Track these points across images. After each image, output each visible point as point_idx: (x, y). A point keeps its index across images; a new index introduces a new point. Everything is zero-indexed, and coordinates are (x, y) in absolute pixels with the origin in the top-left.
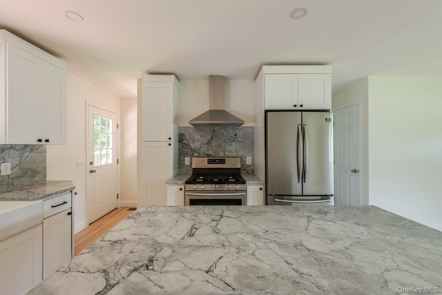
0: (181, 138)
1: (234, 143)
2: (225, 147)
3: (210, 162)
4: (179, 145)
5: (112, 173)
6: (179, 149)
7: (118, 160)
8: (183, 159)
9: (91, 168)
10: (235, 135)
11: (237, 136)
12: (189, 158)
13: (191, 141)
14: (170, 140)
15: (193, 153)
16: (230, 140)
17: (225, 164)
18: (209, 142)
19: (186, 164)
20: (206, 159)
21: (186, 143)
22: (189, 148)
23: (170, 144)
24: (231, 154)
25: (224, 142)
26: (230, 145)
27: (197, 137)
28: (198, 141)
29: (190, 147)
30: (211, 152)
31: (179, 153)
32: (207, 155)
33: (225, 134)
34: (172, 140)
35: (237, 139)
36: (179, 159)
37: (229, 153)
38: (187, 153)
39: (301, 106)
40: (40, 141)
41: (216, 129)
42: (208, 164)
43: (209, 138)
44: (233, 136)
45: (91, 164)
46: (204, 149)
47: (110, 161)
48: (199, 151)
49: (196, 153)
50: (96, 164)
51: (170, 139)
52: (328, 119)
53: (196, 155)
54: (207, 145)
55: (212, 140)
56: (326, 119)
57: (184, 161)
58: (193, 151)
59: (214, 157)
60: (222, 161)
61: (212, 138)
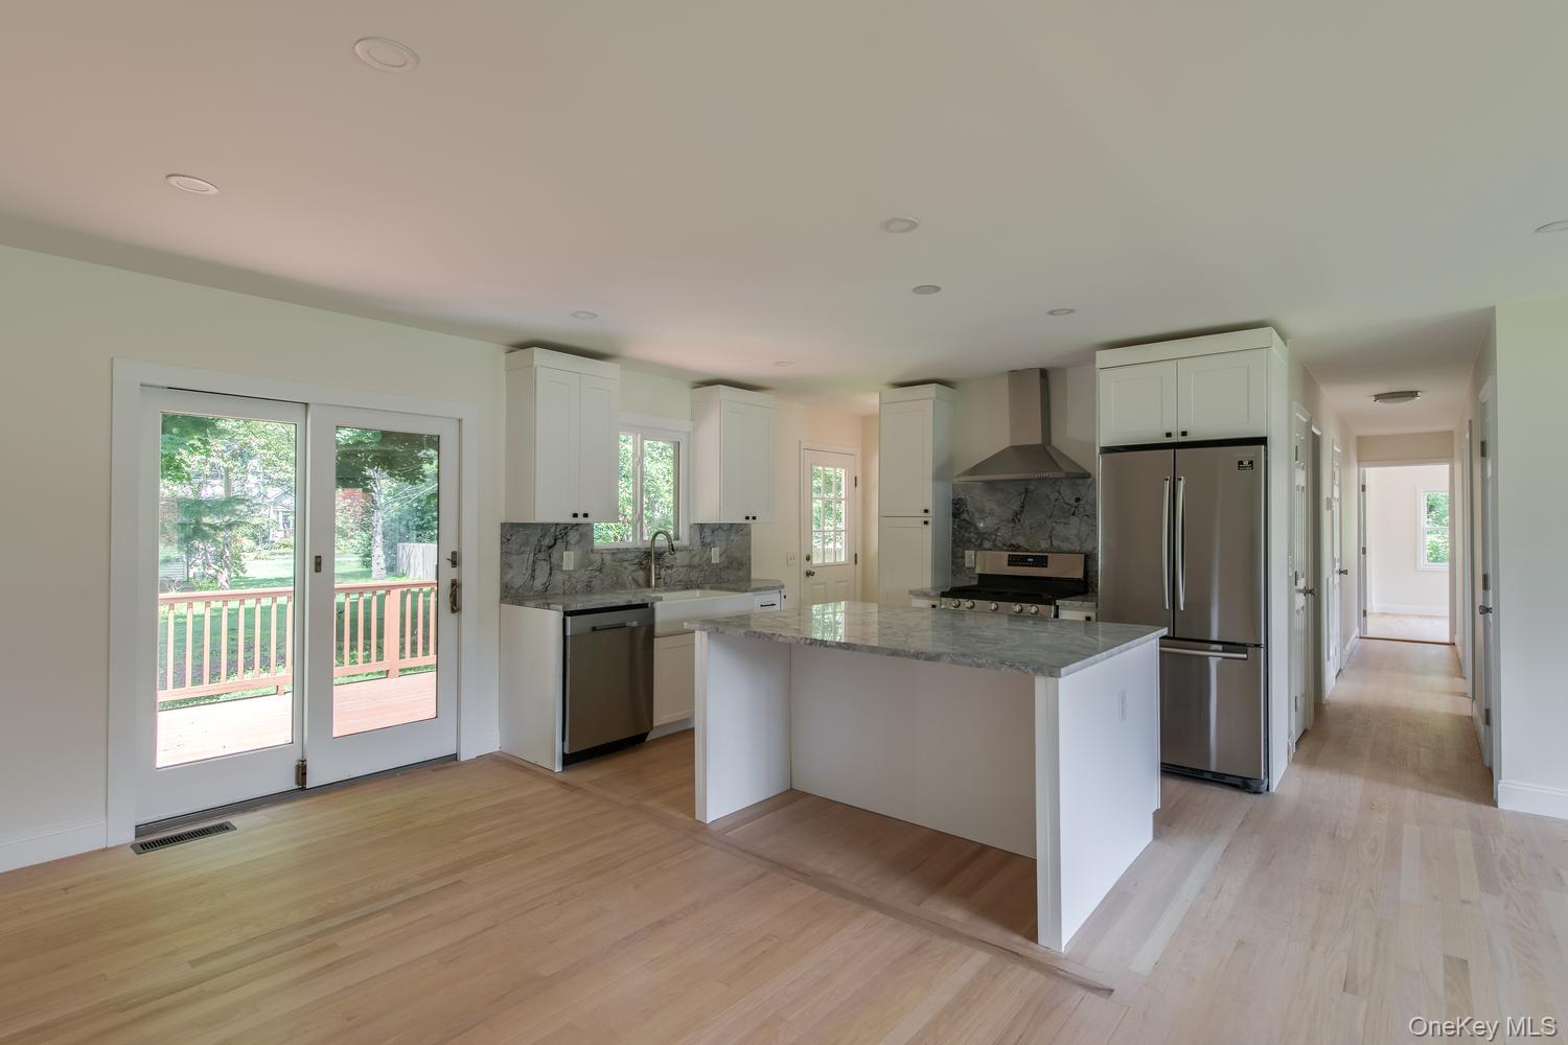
0: (958, 509)
1: (1074, 520)
2: (1053, 528)
3: (1013, 561)
4: (954, 523)
5: (845, 584)
6: (953, 534)
7: (856, 555)
8: (960, 554)
9: (807, 566)
10: (1078, 500)
11: (1082, 502)
12: (973, 552)
13: (977, 515)
14: (926, 515)
15: (980, 541)
16: (1064, 512)
17: (1046, 566)
18: (1016, 518)
19: (967, 565)
20: (1005, 555)
21: (968, 519)
22: (972, 530)
23: (926, 523)
24: (1065, 546)
25: (1050, 517)
26: (1065, 524)
27: (989, 505)
28: (991, 514)
29: (976, 528)
30: (1020, 540)
31: (954, 542)
32: (1012, 545)
33: (1053, 497)
34: (930, 514)
35: (1082, 510)
36: (954, 553)
37: (1062, 541)
38: (969, 540)
39: (1184, 434)
40: (747, 518)
41: (1031, 488)
42: (1009, 565)
43: (1016, 506)
44: (1072, 502)
45: (808, 558)
46: (1004, 533)
47: (842, 558)
48: (993, 537)
49: (989, 541)
50: (817, 560)
51: (926, 511)
52: (1246, 463)
53: (987, 545)
54: (1012, 525)
55: (1022, 511)
56: (1241, 463)
57: (963, 557)
58: (982, 536)
59: (1027, 551)
60: (1041, 561)
61: (1023, 507)
